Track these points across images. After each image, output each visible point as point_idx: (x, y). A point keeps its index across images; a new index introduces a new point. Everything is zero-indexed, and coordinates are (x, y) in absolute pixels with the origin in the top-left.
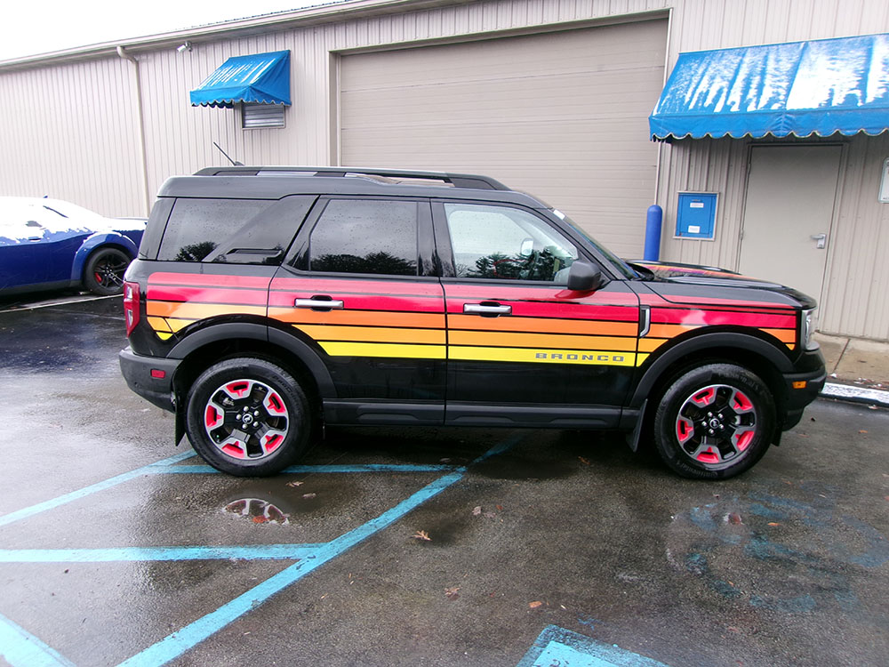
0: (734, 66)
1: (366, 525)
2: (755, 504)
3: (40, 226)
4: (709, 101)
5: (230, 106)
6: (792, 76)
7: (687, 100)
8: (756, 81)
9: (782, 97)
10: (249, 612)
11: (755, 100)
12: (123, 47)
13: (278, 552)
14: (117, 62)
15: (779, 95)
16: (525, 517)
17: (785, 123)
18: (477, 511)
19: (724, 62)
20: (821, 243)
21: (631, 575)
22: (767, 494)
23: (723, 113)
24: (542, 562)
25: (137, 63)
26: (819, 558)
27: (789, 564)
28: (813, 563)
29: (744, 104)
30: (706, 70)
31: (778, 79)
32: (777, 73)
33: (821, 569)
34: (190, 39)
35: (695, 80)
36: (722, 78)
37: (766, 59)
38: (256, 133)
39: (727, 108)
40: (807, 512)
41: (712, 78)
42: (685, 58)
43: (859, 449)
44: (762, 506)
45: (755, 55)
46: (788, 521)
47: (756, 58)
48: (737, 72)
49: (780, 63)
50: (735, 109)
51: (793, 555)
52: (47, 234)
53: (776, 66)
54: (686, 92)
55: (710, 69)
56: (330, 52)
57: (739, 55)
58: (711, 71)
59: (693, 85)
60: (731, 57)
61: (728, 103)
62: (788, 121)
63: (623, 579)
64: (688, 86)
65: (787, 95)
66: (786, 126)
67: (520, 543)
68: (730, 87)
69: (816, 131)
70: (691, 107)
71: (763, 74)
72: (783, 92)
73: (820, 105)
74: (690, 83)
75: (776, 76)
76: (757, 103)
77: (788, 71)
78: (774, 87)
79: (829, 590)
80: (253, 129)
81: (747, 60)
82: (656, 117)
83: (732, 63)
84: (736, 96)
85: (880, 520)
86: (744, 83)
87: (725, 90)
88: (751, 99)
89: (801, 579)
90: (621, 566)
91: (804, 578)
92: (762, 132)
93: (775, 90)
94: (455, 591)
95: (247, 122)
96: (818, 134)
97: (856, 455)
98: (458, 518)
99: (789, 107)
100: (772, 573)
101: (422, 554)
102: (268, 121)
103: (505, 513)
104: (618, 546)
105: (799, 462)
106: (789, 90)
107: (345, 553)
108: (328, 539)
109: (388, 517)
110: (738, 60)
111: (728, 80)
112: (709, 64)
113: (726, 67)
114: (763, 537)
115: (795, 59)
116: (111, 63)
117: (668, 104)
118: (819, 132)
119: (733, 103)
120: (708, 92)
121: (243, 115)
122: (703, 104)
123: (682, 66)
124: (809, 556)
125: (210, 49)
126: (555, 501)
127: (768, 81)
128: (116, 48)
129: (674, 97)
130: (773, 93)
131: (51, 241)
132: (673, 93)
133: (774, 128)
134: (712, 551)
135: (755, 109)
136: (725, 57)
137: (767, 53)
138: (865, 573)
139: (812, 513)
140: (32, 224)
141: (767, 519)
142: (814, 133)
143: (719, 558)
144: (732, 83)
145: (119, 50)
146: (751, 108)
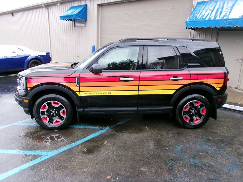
0: (214, 6)
1: (69, 145)
2: (197, 146)
3: (16, 53)
4: (204, 17)
5: (71, 20)
6: (232, 8)
7: (198, 17)
8: (220, 10)
9: (228, 15)
10: (17, 173)
11: (219, 16)
12: (44, 4)
13: (37, 153)
14: (43, 9)
15: (227, 14)
16: (120, 146)
17: (228, 23)
18: (106, 143)
19: (211, 5)
20: (240, 61)
21: (145, 169)
22: (202, 142)
23: (208, 20)
24: (118, 162)
25: (48, 9)
26: (213, 167)
27: (201, 168)
28: (210, 169)
29: (215, 17)
30: (205, 8)
31: (227, 9)
32: (227, 7)
33: (212, 171)
34: (61, 2)
35: (201, 11)
36: (210, 10)
37: (224, 3)
38: (78, 28)
39: (210, 18)
40: (214, 149)
41: (206, 10)
42: (199, 3)
43: (240, 128)
44: (199, 147)
45: (221, 2)
46: (207, 153)
47: (221, 3)
48: (214, 8)
49: (229, 4)
50: (212, 19)
51: (204, 165)
52: (18, 55)
53: (227, 6)
54: (198, 14)
55: (206, 7)
56: (97, 4)
57: (216, 2)
58: (206, 8)
59: (200, 13)
60: (213, 3)
61: (210, 17)
62: (229, 22)
63: (142, 170)
64: (199, 13)
65: (229, 14)
66: (228, 24)
67: (114, 155)
68: (212, 12)
69: (238, 25)
70: (199, 19)
71: (222, 8)
72: (228, 13)
73: (240, 17)
74: (199, 12)
75: (227, 8)
76: (220, 17)
77: (231, 7)
78: (225, 12)
79: (212, 179)
80: (77, 27)
81: (218, 4)
82: (187, 22)
83: (213, 5)
84: (213, 15)
85: (239, 154)
86: (216, 11)
87: (210, 14)
88: (218, 16)
89: (203, 174)
90: (143, 165)
91: (205, 174)
92: (220, 26)
93: (226, 13)
94: (85, 170)
95: (76, 25)
96: (238, 26)
97: (238, 130)
98: (99, 145)
99: (229, 18)
100: (194, 172)
101: (82, 156)
102: (81, 25)
103: (114, 144)
104: (145, 158)
105: (217, 132)
106: (230, 12)
107: (58, 154)
108: (55, 149)
109: (77, 143)
110: (215, 4)
111: (211, 11)
112: (206, 6)
113: (211, 6)
114: (196, 158)
115: (233, 3)
116: (42, 9)
117: (192, 18)
118: (239, 26)
119: (212, 17)
120: (204, 14)
121: (75, 23)
122: (202, 18)
123: (198, 6)
124: (209, 166)
125: (66, 4)
126: (132, 141)
127: (224, 10)
128: (42, 5)
129: (194, 16)
130: (225, 13)
131: (18, 57)
132: (194, 14)
133: (224, 24)
134: (176, 162)
135: (219, 19)
136: (211, 3)
137: (225, 1)
138: (227, 174)
139: (216, 150)
140: (14, 52)
141: (199, 151)
142: (237, 26)
143: (178, 164)
144: (212, 11)
145: (43, 5)
146: (217, 18)
